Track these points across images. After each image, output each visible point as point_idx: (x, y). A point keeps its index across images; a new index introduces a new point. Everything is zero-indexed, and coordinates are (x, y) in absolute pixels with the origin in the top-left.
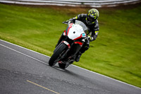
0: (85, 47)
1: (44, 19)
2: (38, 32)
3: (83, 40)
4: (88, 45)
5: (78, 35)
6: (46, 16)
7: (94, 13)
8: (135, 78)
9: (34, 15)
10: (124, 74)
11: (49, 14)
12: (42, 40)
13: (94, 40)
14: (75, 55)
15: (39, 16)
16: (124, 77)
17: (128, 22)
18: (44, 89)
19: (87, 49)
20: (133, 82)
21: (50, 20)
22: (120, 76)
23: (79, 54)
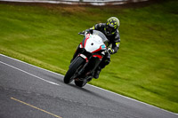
0: (105, 61)
1: (33, 20)
2: (25, 37)
3: (103, 53)
4: (109, 59)
6: (36, 17)
8: (148, 93)
9: (20, 16)
10: (134, 89)
11: (38, 14)
12: (29, 47)
13: (115, 52)
14: (93, 71)
15: (26, 16)
17: (139, 24)
18: (32, 109)
19: (108, 63)
20: (145, 98)
21: (39, 21)
22: (128, 92)
23: (98, 70)
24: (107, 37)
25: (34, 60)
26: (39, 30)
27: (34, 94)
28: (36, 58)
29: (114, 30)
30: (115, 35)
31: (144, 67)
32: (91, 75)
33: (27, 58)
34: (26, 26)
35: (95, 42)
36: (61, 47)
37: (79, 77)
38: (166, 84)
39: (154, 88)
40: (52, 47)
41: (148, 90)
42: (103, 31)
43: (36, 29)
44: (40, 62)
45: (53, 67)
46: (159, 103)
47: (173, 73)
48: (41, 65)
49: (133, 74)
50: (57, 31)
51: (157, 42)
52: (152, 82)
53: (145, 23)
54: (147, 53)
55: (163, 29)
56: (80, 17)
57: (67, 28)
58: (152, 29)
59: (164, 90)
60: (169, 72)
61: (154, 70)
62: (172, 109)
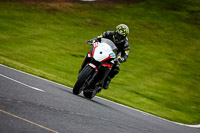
1: (13, 18)
3: (112, 62)
4: (118, 68)
5: (105, 56)
6: (17, 14)
7: (122, 29)
10: (128, 95)
14: (103, 81)
15: (6, 13)
16: (128, 99)
19: (117, 73)
21: (21, 19)
22: (121, 98)
23: (108, 80)
24: (116, 45)
25: (15, 63)
26: (21, 29)
27: (15, 101)
28: (17, 60)
29: (123, 37)
30: (124, 43)
31: (138, 70)
32: (100, 85)
33: (7, 60)
34: (6, 24)
35: (103, 50)
36: (46, 49)
37: (88, 87)
38: (163, 89)
39: (151, 94)
40: (35, 48)
41: (144, 96)
42: (111, 39)
43: (17, 28)
44: (22, 65)
45: (37, 70)
46: (155, 110)
47: (171, 77)
48: (23, 69)
49: (126, 78)
50: (41, 31)
51: (153, 42)
52: (149, 87)
53: (139, 21)
54: (142, 54)
55: (160, 28)
56: (67, 14)
57: (52, 26)
58: (149, 28)
59: (161, 96)
60: (167, 76)
61: (151, 73)
62: (170, 117)
